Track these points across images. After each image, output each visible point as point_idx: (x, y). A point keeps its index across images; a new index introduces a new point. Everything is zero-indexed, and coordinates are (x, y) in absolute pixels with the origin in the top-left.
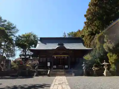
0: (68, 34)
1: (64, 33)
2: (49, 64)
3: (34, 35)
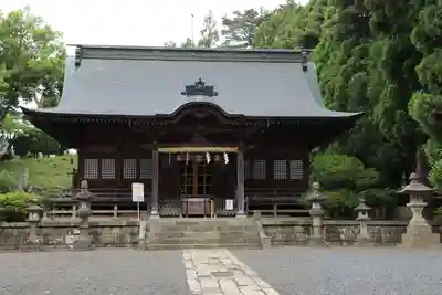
0: (226, 22)
1: (209, 20)
2: (138, 193)
3: (42, 26)
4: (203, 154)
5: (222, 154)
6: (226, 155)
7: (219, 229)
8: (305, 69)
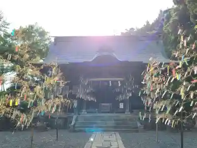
4: (108, 82)
5: (117, 81)
6: (119, 82)
7: (115, 120)
8: (158, 43)
